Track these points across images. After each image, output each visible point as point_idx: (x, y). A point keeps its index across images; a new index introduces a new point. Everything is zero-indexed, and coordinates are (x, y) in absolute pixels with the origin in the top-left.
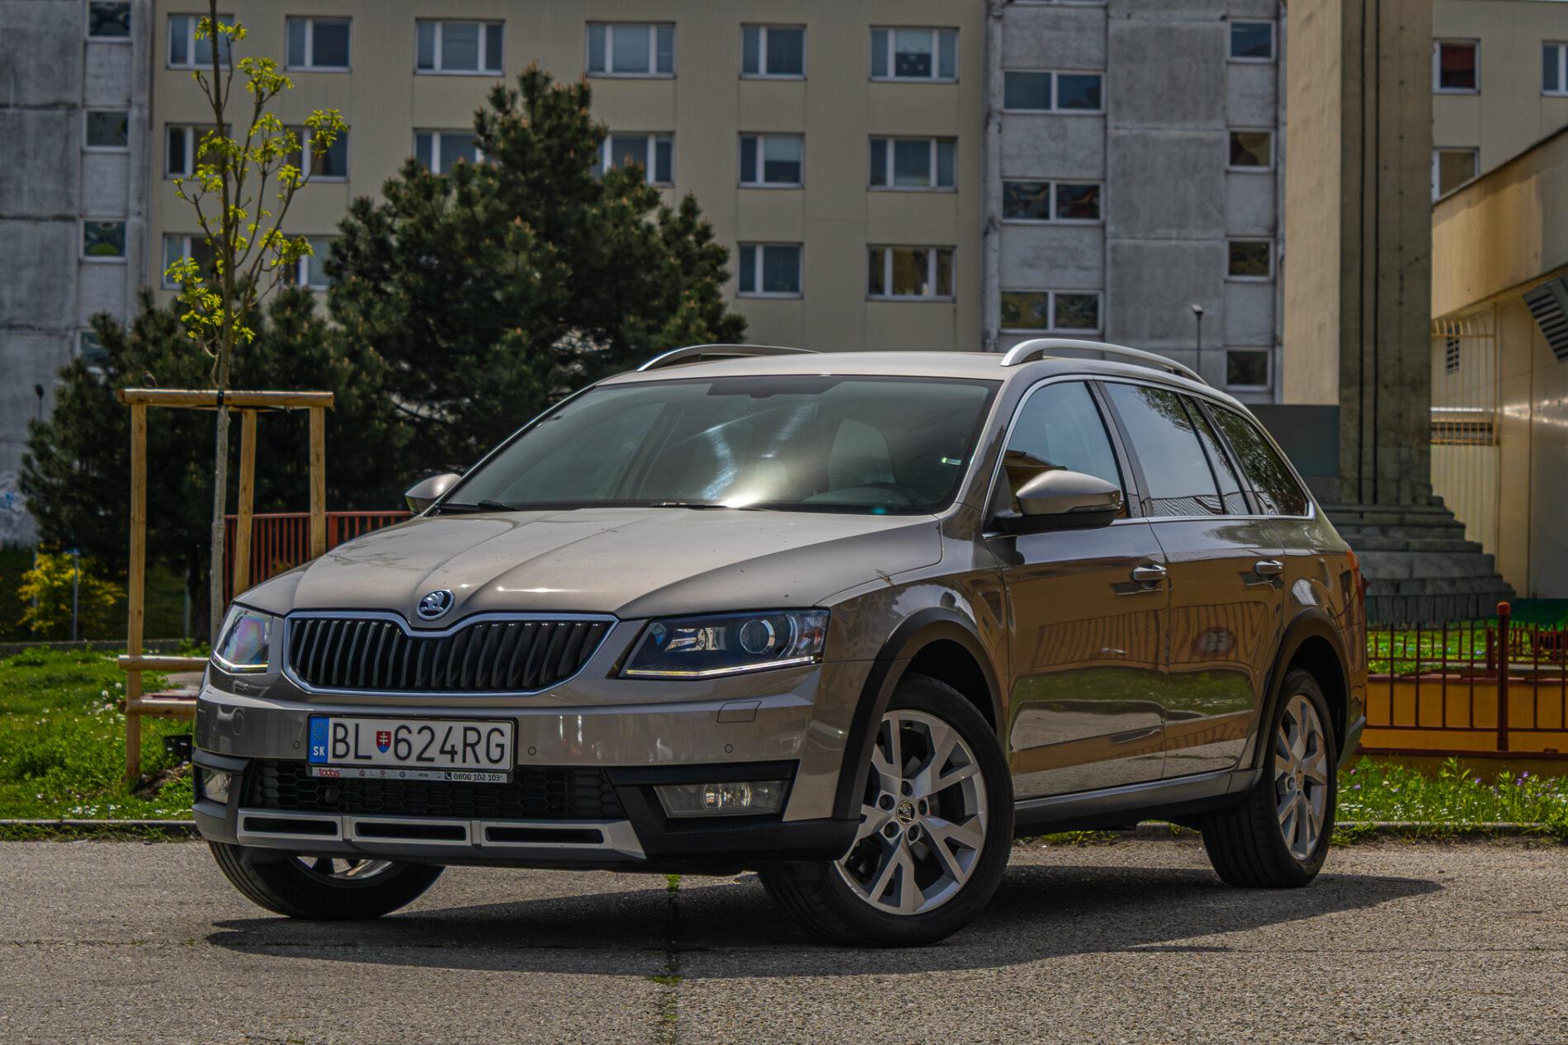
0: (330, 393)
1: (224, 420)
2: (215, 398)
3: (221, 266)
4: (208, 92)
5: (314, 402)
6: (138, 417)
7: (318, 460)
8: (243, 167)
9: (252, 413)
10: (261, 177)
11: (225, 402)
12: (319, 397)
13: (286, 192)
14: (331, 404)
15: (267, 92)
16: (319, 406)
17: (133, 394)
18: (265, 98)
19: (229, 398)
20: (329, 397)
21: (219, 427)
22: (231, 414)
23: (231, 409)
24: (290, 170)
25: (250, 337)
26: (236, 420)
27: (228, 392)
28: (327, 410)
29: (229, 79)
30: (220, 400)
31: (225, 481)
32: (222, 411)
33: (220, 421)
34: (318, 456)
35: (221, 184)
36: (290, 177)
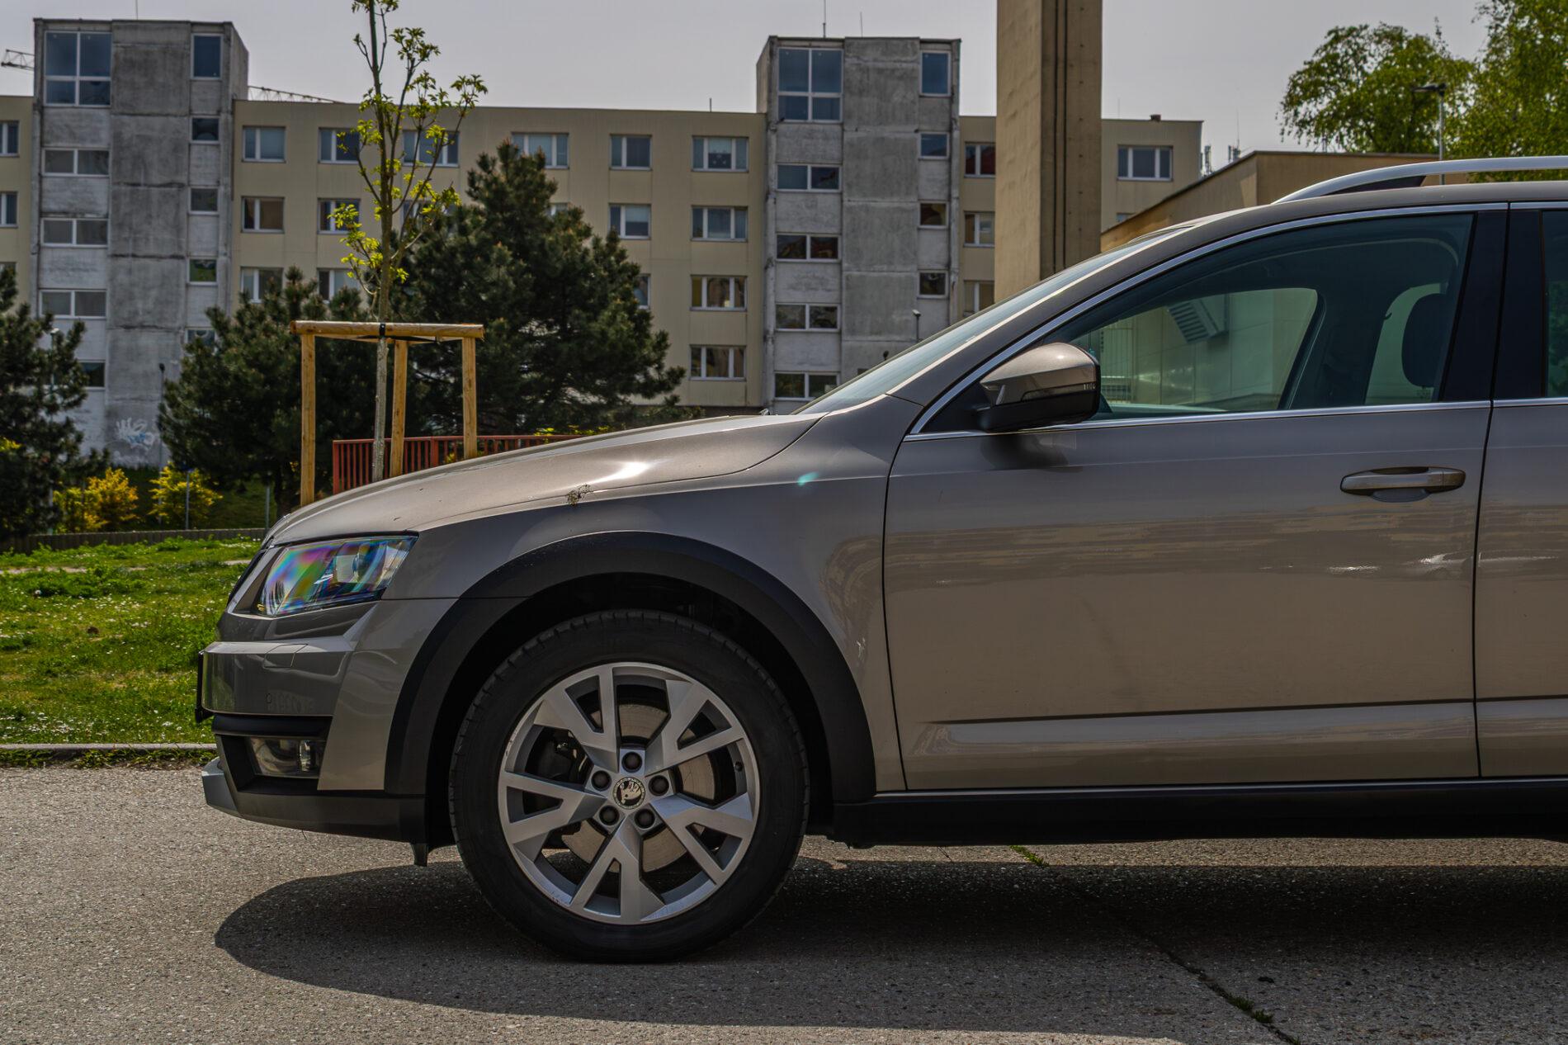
0: (481, 326)
1: (382, 352)
2: (378, 330)
3: (379, 213)
4: (366, 55)
5: (466, 334)
6: (307, 347)
7: (470, 385)
8: (397, 124)
9: (403, 344)
11: (387, 333)
12: (471, 329)
14: (481, 335)
15: (417, 58)
16: (471, 337)
17: (303, 325)
18: (416, 62)
19: (390, 329)
20: (480, 329)
21: (379, 356)
22: (389, 345)
23: (388, 340)
24: (436, 129)
25: (403, 277)
26: (392, 349)
27: (388, 324)
28: (477, 340)
29: (385, 45)
30: (382, 332)
31: (383, 406)
32: (382, 342)
33: (379, 352)
34: (470, 382)
35: (379, 137)
36: (437, 136)
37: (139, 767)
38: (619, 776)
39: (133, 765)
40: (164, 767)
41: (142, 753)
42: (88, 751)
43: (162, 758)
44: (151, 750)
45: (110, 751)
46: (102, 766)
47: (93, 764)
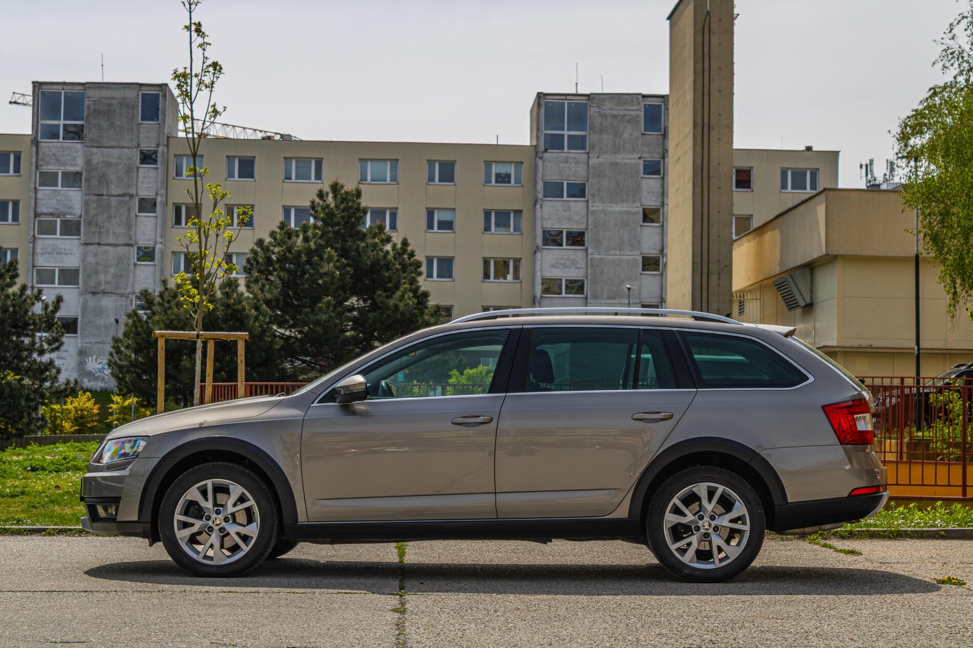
0: (247, 333)
1: (199, 345)
2: (196, 335)
3: (198, 276)
4: (192, 199)
5: (240, 337)
6: (161, 344)
7: (241, 363)
8: (208, 232)
9: (212, 341)
10: (216, 237)
11: (200, 337)
12: (242, 335)
13: (227, 243)
14: (247, 338)
15: (219, 198)
16: (242, 339)
17: (159, 333)
18: (218, 201)
19: (202, 335)
20: (246, 335)
21: (197, 348)
22: (203, 342)
23: (203, 339)
24: (229, 233)
25: (211, 308)
26: (205, 344)
27: (201, 332)
28: (246, 341)
29: (202, 193)
30: (198, 336)
31: (200, 372)
32: (199, 340)
33: (198, 345)
34: (241, 361)
35: (198, 240)
36: (229, 236)
37: (70, 536)
38: (214, 516)
39: (67, 535)
40: (80, 536)
41: (71, 530)
42: (48, 529)
43: (79, 532)
44: (75, 529)
45: (57, 529)
46: (54, 535)
47: (50, 534)
